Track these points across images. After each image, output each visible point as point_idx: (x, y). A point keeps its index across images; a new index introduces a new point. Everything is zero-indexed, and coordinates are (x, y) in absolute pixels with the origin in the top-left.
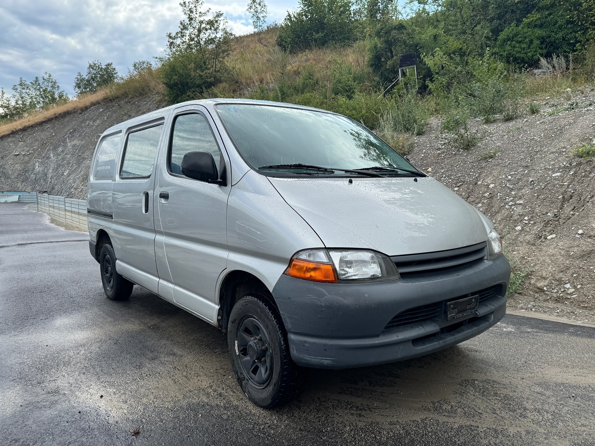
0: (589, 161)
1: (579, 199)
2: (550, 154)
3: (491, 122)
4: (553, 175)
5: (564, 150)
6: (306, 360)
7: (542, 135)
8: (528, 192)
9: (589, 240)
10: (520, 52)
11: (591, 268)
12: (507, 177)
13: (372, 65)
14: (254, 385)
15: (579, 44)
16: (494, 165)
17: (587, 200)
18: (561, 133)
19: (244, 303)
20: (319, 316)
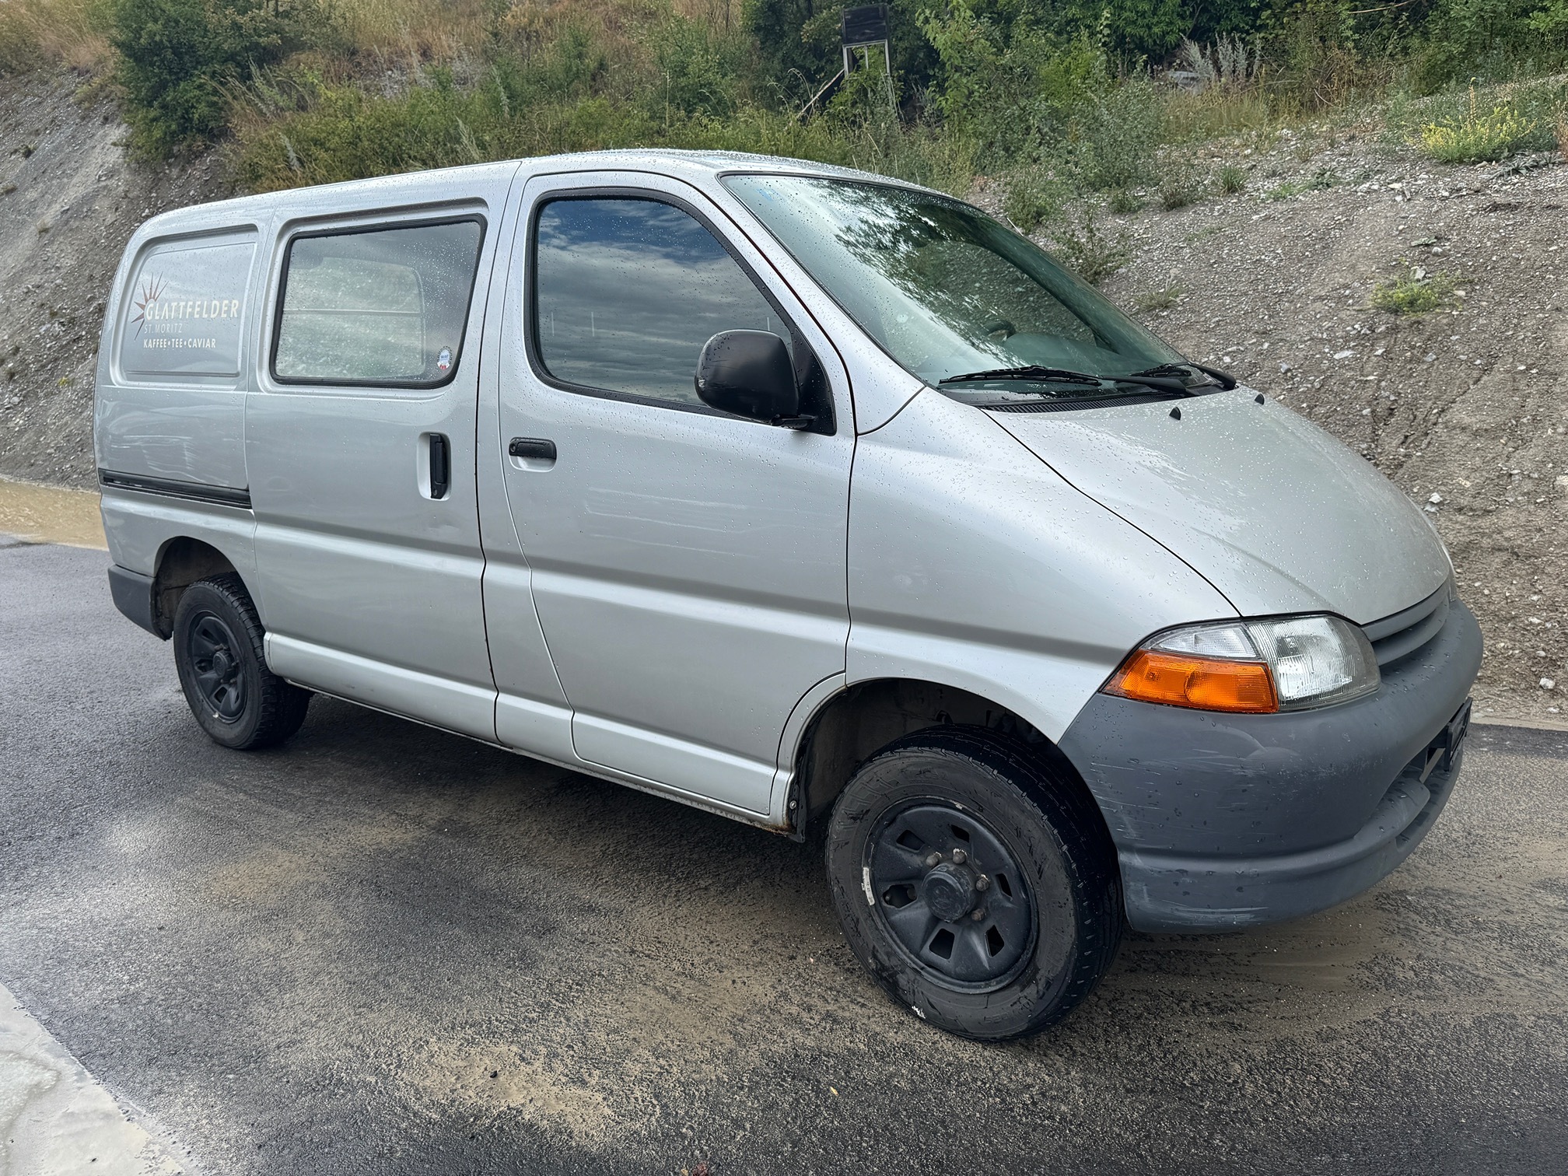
0: (1415, 323)
1: (1411, 417)
2: (1314, 301)
3: (1132, 211)
4: (1336, 356)
5: (1348, 292)
6: (1180, 918)
7: (1279, 251)
8: (1282, 397)
9: (1461, 518)
10: (1134, 22)
11: (1477, 585)
12: (1220, 359)
13: (758, 29)
14: (946, 986)
15: (1269, 12)
16: (1179, 327)
17: (1433, 418)
18: (1324, 248)
19: (910, 769)
20: (1234, 805)
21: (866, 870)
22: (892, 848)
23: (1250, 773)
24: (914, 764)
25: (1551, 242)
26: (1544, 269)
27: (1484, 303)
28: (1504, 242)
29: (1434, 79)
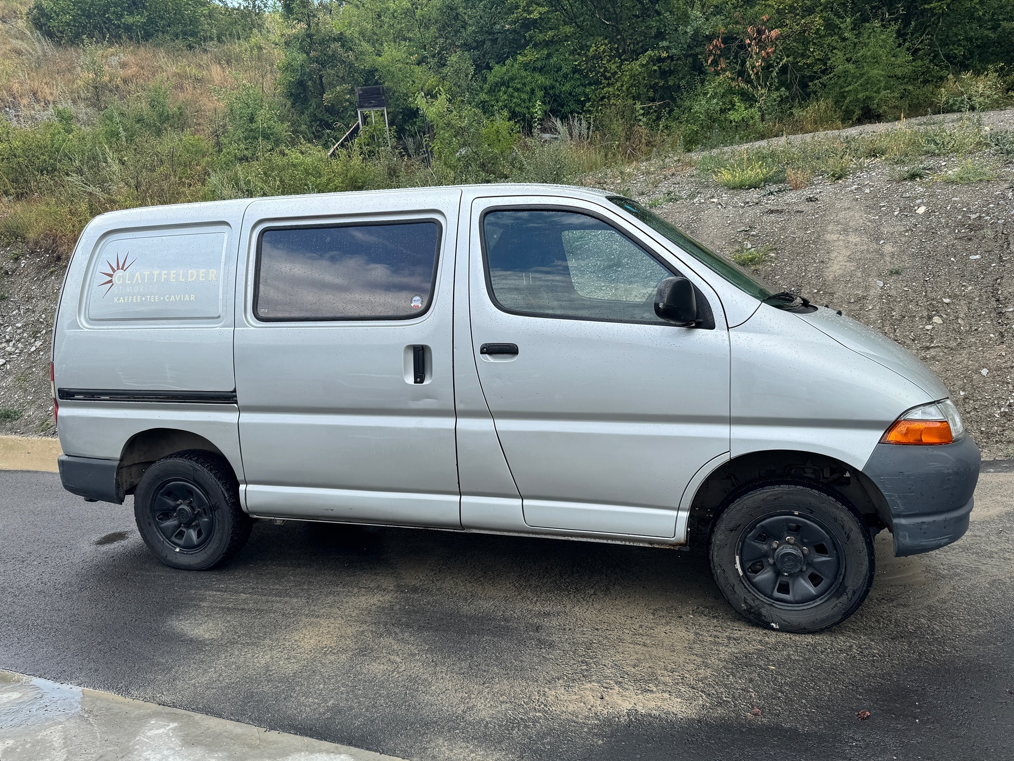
0: (755, 270)
6: (921, 546)
13: (291, 95)
15: (590, 103)
19: (769, 498)
20: (945, 487)
21: (737, 558)
22: (753, 543)
23: (950, 471)
24: (771, 495)
25: (807, 229)
26: (808, 242)
27: (786, 260)
28: (783, 229)
29: (690, 143)
